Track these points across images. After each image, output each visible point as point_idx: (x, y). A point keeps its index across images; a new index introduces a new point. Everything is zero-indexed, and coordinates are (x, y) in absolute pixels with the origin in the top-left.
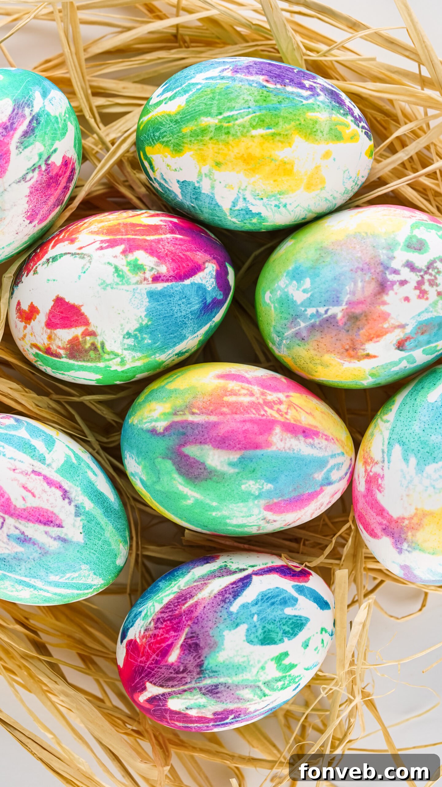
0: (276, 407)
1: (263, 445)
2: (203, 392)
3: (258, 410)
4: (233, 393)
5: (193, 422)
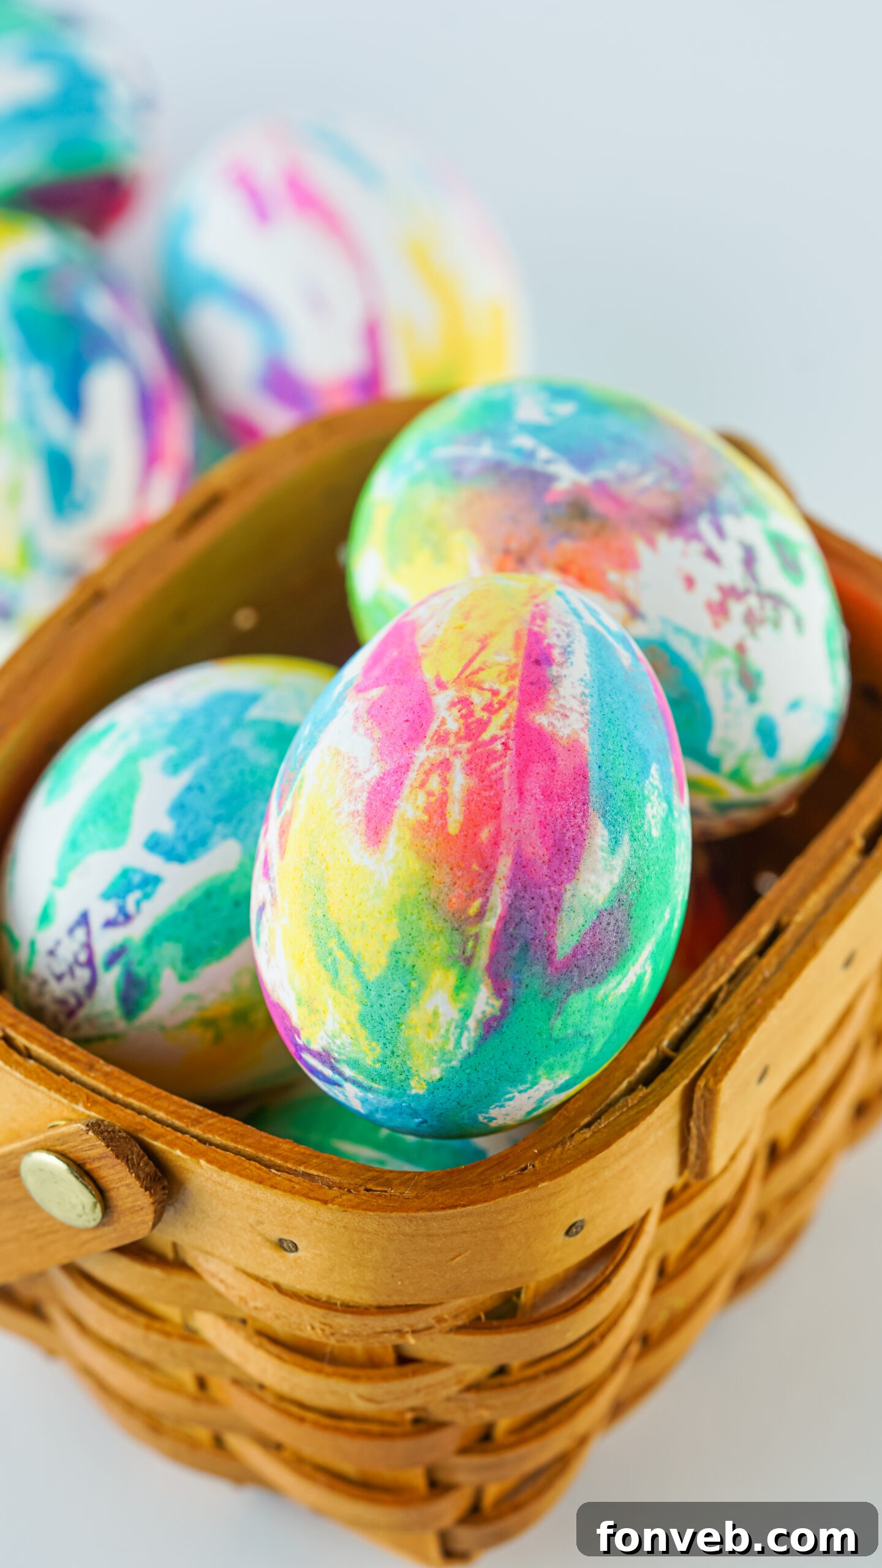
0: (480, 714)
1: (578, 760)
2: (423, 882)
3: (492, 756)
4: (439, 807)
5: (501, 918)
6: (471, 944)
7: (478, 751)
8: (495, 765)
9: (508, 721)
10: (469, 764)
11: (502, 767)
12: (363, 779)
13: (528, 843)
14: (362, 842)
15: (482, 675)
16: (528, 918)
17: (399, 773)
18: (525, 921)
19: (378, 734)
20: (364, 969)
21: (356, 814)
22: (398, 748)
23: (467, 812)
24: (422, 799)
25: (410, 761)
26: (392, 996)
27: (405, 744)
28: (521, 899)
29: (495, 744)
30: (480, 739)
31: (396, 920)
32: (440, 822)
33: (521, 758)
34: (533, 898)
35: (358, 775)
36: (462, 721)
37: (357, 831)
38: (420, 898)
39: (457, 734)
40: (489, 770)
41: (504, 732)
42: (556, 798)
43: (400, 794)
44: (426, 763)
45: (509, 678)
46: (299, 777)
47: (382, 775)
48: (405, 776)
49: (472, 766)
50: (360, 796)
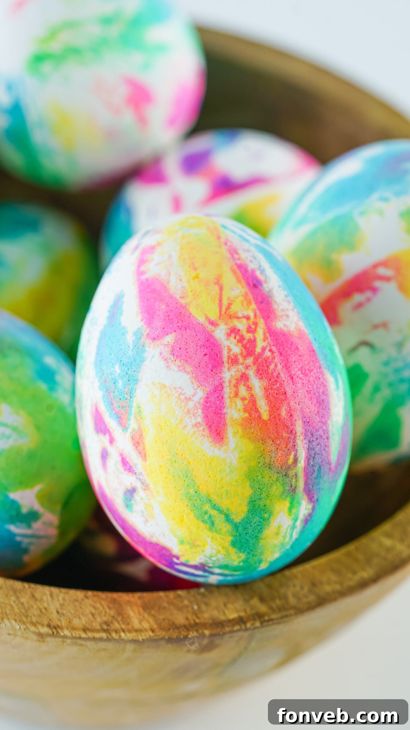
6: (294, 480)
7: (259, 361)
8: (272, 366)
9: (264, 334)
10: (258, 371)
11: (276, 366)
12: (193, 401)
13: (306, 407)
14: (210, 442)
15: (233, 308)
16: (318, 451)
17: (218, 391)
18: (317, 454)
19: (189, 369)
20: (233, 517)
21: (198, 425)
22: (209, 375)
23: (269, 403)
24: (239, 404)
25: (221, 381)
26: (253, 526)
27: (212, 371)
28: (312, 443)
29: (266, 353)
30: (256, 353)
31: (248, 483)
32: (257, 415)
33: (283, 356)
34: (317, 439)
35: (188, 399)
36: (240, 344)
37: (204, 436)
38: (260, 465)
39: (241, 354)
40: (270, 371)
41: (266, 342)
42: (308, 372)
43: (225, 404)
44: (232, 380)
45: (249, 304)
46: (134, 405)
47: (206, 396)
48: (223, 392)
49: (260, 372)
50: (196, 413)
